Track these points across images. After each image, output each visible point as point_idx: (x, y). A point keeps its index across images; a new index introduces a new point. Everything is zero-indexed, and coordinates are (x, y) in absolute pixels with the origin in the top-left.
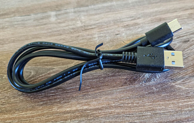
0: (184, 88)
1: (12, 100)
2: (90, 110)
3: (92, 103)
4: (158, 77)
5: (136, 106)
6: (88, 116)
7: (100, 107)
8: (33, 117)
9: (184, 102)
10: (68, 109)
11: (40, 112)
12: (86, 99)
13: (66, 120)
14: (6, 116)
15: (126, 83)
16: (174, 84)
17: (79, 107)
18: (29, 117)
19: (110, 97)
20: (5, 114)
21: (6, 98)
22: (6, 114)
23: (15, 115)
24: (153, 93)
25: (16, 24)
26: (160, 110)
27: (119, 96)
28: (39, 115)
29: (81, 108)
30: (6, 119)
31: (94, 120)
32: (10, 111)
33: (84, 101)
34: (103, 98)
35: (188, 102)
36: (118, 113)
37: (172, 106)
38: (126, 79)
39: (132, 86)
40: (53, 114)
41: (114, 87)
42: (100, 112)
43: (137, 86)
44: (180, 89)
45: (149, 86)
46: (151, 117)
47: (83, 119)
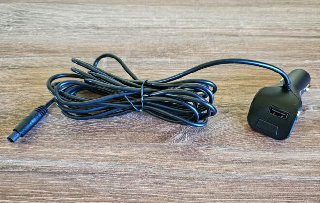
0: (206, 153)
1: (54, 138)
2: (120, 157)
3: (122, 152)
4: (186, 140)
5: (160, 161)
6: (117, 161)
7: (129, 156)
8: (70, 154)
9: (202, 165)
10: (101, 153)
11: (77, 152)
12: (119, 147)
13: (98, 162)
14: (47, 150)
15: (157, 140)
16: (198, 148)
17: (111, 153)
18: (67, 154)
19: (139, 149)
20: (46, 148)
21: (49, 135)
22: (48, 148)
23: (55, 151)
24: (178, 152)
25: (65, 65)
26: (179, 167)
27: (147, 150)
28: (76, 154)
29: (113, 154)
30: (47, 152)
31: (122, 165)
32: (51, 146)
33: (116, 149)
34: (134, 149)
35: (205, 165)
36: (143, 164)
37: (190, 166)
38: (158, 137)
39: (161, 144)
40: (88, 154)
41: (146, 141)
42: (128, 159)
43: (165, 144)
44: (202, 153)
45: (177, 146)
46: (170, 171)
47: (113, 163)
